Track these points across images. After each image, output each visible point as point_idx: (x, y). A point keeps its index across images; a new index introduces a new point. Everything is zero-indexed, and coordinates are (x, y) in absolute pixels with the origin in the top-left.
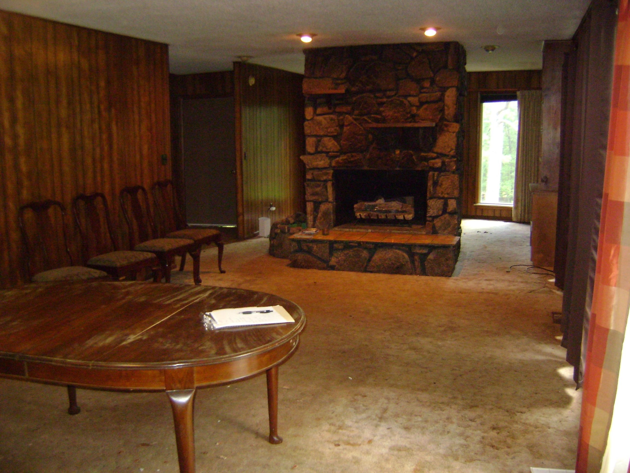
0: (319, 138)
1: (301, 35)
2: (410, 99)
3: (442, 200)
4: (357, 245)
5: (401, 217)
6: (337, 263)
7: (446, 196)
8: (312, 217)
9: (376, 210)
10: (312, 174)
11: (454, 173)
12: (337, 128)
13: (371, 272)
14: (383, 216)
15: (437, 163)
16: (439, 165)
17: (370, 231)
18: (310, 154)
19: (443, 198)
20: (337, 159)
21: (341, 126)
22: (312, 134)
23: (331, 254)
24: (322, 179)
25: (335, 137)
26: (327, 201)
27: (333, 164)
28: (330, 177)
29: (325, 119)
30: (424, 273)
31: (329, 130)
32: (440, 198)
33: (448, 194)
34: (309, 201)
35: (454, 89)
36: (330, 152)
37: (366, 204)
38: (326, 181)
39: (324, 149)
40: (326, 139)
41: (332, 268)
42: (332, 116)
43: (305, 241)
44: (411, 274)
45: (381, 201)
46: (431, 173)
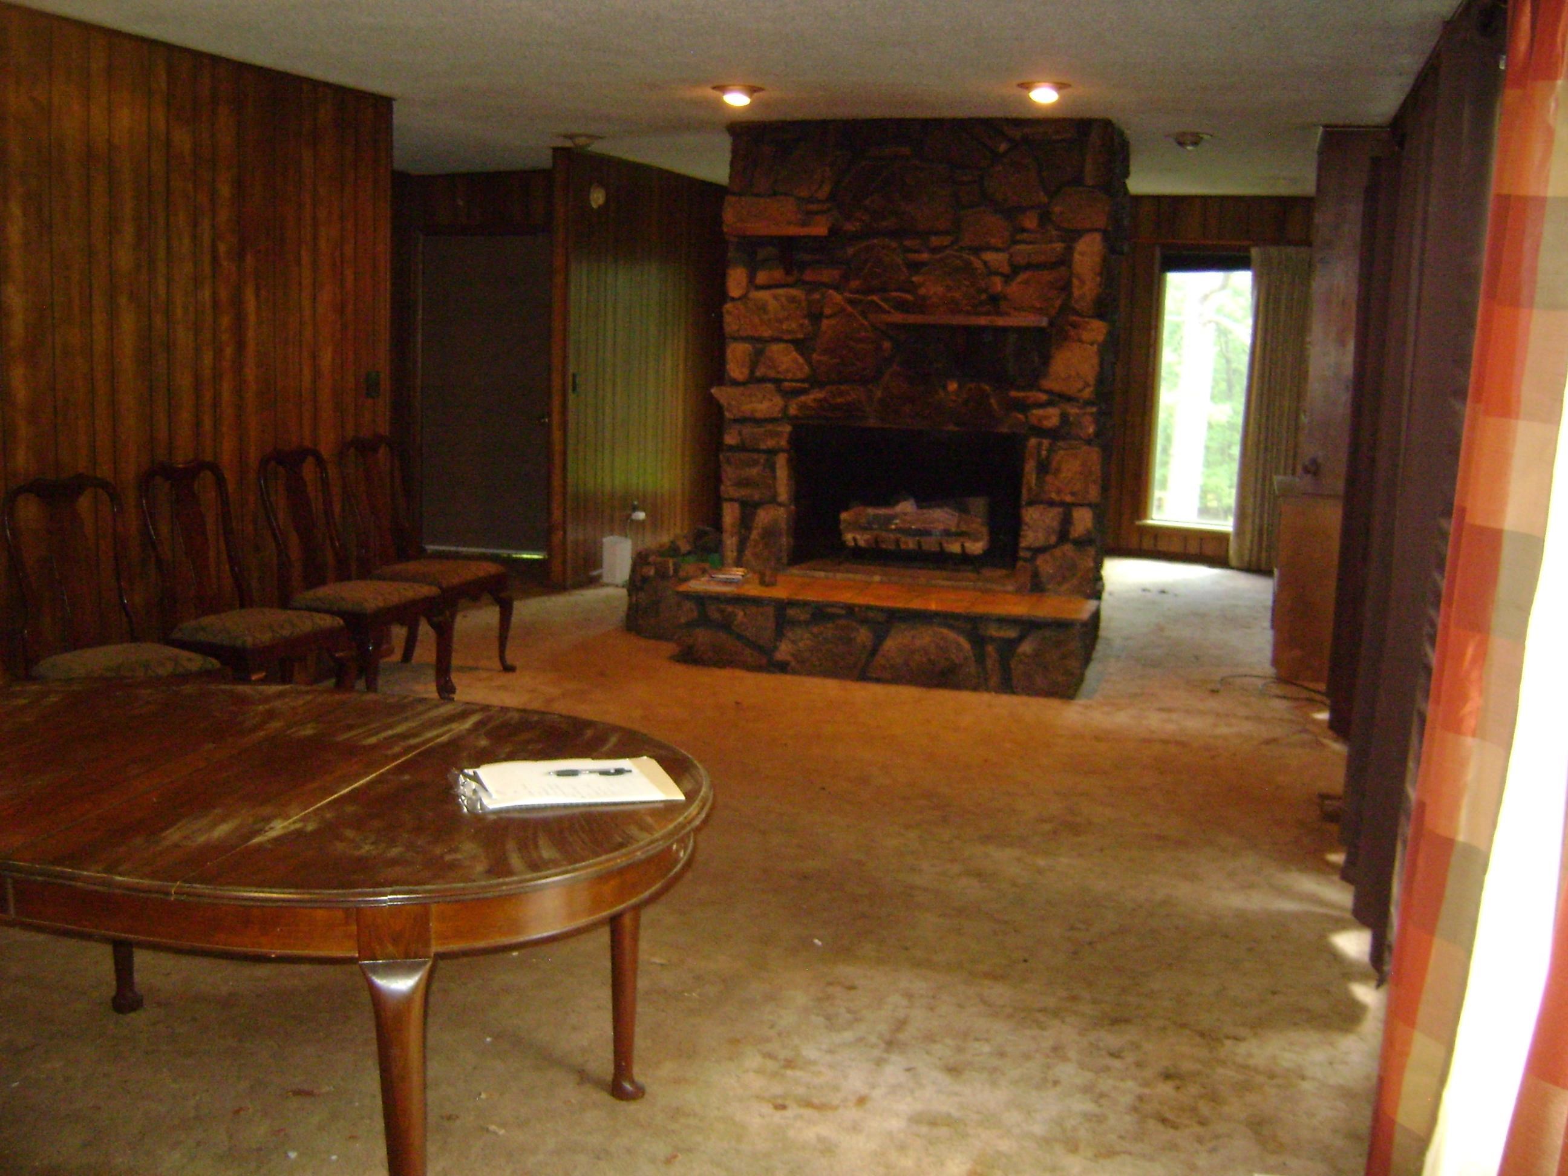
0: (759, 346)
1: (723, 88)
2: (989, 256)
3: (1061, 510)
4: (843, 612)
5: (955, 548)
6: (793, 655)
7: (1069, 499)
8: (735, 540)
9: (893, 527)
10: (740, 433)
11: (1089, 442)
12: (806, 322)
13: (878, 680)
14: (910, 544)
15: (1047, 418)
16: (1055, 421)
17: (877, 578)
18: (735, 383)
19: (1062, 504)
20: (803, 398)
21: (816, 317)
22: (742, 333)
23: (779, 634)
24: (763, 446)
25: (799, 345)
26: (773, 500)
27: (793, 410)
28: (783, 443)
29: (775, 297)
30: (1007, 686)
31: (784, 327)
32: (1051, 503)
33: (1073, 494)
34: (732, 500)
35: (1097, 237)
36: (786, 380)
37: (871, 511)
38: (772, 452)
39: (772, 374)
40: (775, 348)
41: (782, 668)
42: (793, 292)
43: (717, 598)
44: (975, 689)
45: (907, 507)
46: (1033, 441)
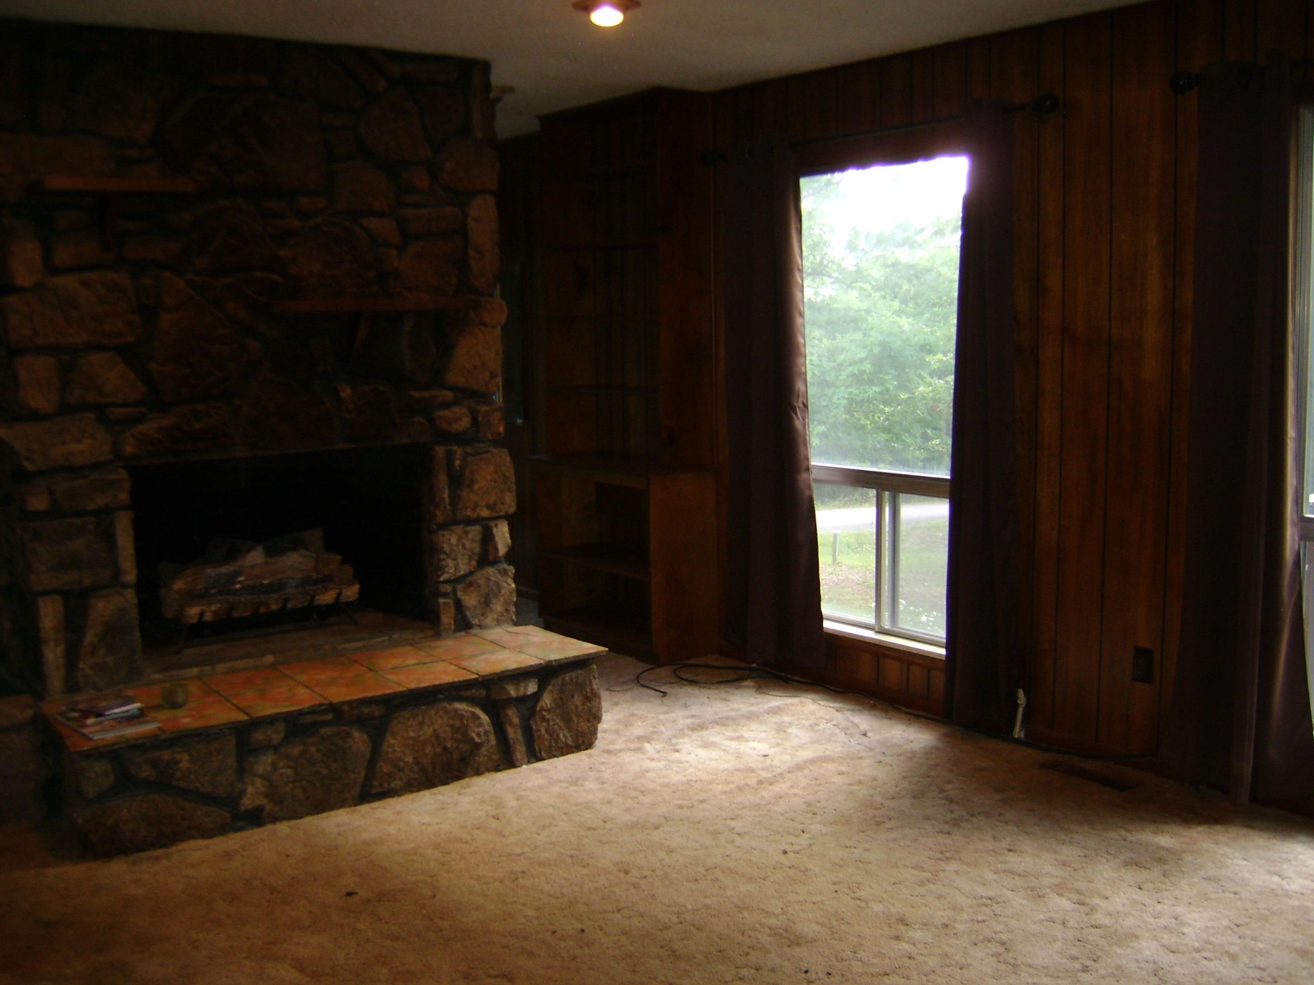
0: (69, 358)
2: (371, 223)
3: (480, 528)
5: (327, 598)
6: (267, 796)
7: (485, 513)
8: (60, 650)
9: (238, 586)
10: (51, 492)
11: (497, 442)
12: (136, 318)
13: (385, 795)
14: (273, 604)
15: (458, 419)
16: (464, 423)
17: (268, 659)
18: (36, 416)
19: (478, 521)
20: (142, 428)
21: (150, 310)
22: (39, 342)
23: (242, 770)
24: (91, 506)
25: (127, 352)
26: (116, 582)
27: (129, 449)
28: (124, 497)
29: (87, 285)
30: (535, 756)
31: (105, 328)
32: (469, 522)
33: (489, 507)
34: (46, 593)
35: (491, 200)
36: (113, 405)
37: (211, 572)
38: (105, 514)
39: (92, 397)
40: (93, 359)
41: (255, 818)
42: (113, 276)
44: (498, 768)
45: (256, 557)
46: (440, 450)
